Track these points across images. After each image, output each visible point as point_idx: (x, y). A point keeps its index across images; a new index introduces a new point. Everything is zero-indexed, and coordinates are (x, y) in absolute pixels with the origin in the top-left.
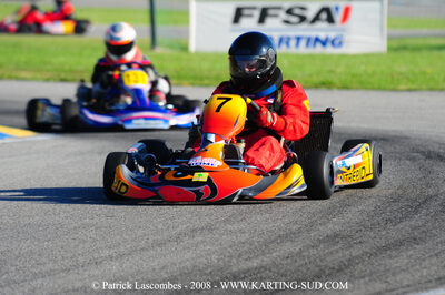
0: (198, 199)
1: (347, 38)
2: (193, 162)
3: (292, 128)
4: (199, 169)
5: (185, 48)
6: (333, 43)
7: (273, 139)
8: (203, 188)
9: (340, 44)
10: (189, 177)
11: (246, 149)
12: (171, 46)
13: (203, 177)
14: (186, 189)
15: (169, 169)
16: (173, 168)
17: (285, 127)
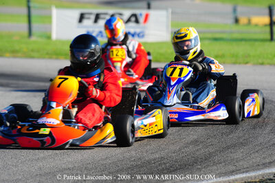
0: (43, 145)
1: (147, 32)
2: (41, 121)
3: (109, 99)
4: (44, 126)
5: (49, 37)
6: (138, 35)
7: (96, 106)
8: (46, 138)
9: (143, 36)
10: (37, 131)
11: (77, 112)
12: (41, 36)
13: (46, 131)
14: (34, 139)
15: (24, 125)
16: (27, 124)
17: (104, 99)
